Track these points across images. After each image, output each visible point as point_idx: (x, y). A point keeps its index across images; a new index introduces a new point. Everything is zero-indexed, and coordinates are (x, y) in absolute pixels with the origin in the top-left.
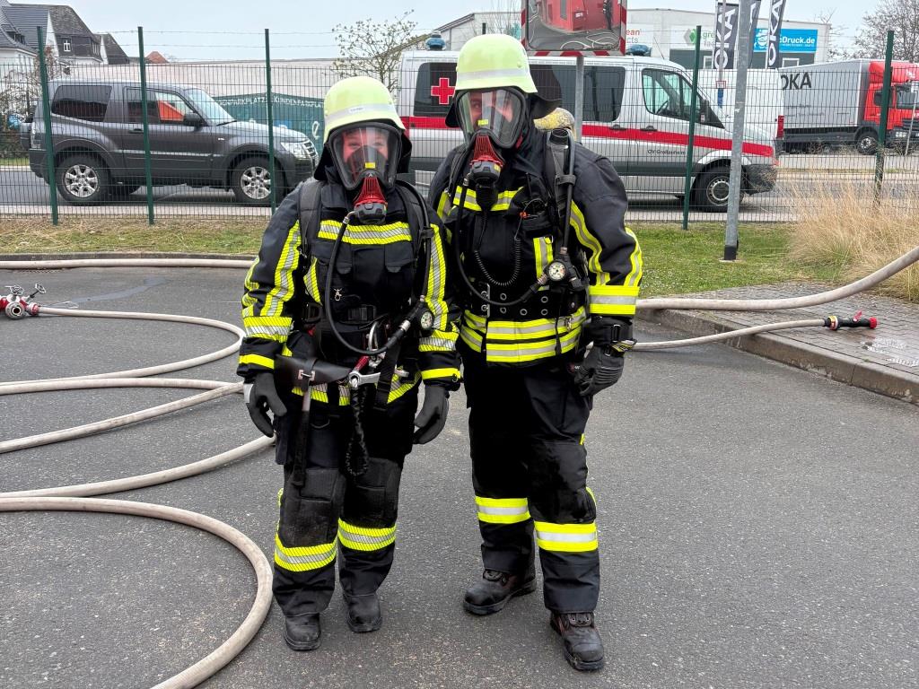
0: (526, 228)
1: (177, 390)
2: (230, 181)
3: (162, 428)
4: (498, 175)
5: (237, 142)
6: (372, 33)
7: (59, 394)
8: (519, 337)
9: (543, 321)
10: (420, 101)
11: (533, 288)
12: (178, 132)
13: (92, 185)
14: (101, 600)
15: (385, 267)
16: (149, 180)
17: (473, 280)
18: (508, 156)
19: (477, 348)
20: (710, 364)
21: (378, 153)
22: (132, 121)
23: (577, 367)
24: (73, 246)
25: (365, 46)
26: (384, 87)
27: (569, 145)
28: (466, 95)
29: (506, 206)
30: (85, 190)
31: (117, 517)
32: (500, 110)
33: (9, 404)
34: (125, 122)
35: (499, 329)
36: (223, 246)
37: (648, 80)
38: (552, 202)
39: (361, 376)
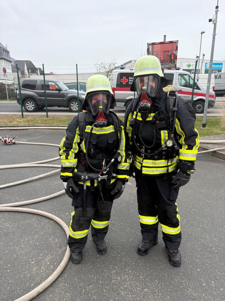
0: (158, 127)
1: (50, 168)
2: (68, 106)
3: (44, 181)
4: (150, 107)
5: (70, 95)
6: (105, 66)
7: (17, 169)
8: (154, 166)
9: (163, 161)
10: (118, 83)
11: (160, 149)
12: (55, 93)
13: (33, 107)
14: (17, 248)
15: (108, 141)
16: (46, 106)
17: (138, 145)
18: (153, 100)
19: (139, 168)
20: (203, 160)
21: (103, 102)
22: (43, 90)
23: (174, 177)
24: (27, 123)
25: (103, 69)
26: (108, 79)
27: (176, 97)
28: (139, 78)
29: (151, 119)
30: (31, 108)
31: (27, 214)
32: (151, 83)
33: (3, 172)
34: (41, 90)
35: (147, 162)
36: (66, 123)
37: (180, 77)
38: (168, 118)
39: (101, 177)
